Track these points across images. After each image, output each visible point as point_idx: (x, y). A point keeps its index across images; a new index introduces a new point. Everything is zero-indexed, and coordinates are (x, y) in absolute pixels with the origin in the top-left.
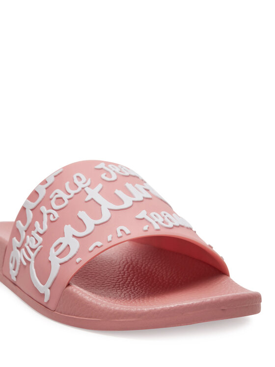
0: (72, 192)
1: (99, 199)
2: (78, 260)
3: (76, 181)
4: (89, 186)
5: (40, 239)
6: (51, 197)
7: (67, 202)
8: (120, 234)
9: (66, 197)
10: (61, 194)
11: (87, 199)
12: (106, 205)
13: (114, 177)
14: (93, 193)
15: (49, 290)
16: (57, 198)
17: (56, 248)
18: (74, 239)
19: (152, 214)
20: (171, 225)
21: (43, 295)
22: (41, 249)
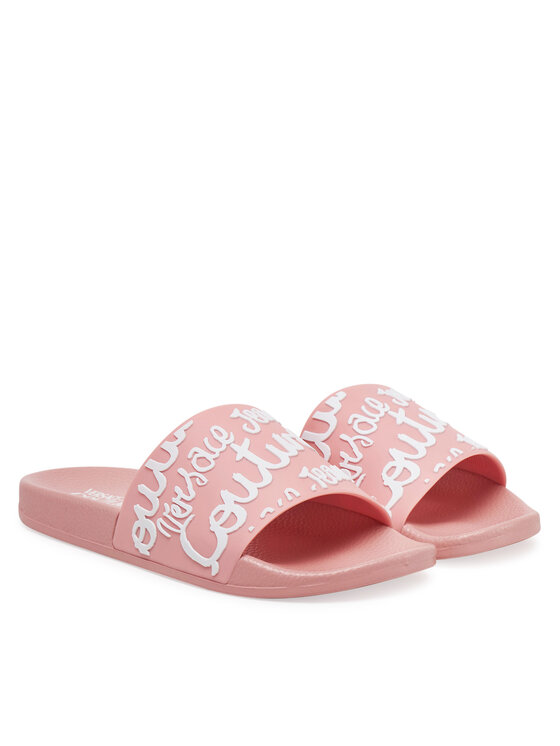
0: (217, 451)
1: (253, 457)
2: (251, 529)
3: (216, 436)
4: (234, 442)
5: (189, 508)
6: (189, 456)
7: (213, 463)
8: (290, 498)
9: (210, 457)
10: (202, 453)
11: (238, 459)
12: (263, 465)
13: (258, 429)
14: (243, 451)
15: (217, 563)
16: (199, 458)
17: (217, 517)
18: (238, 506)
19: (314, 470)
20: (335, 482)
21: (210, 568)
22: (194, 518)
